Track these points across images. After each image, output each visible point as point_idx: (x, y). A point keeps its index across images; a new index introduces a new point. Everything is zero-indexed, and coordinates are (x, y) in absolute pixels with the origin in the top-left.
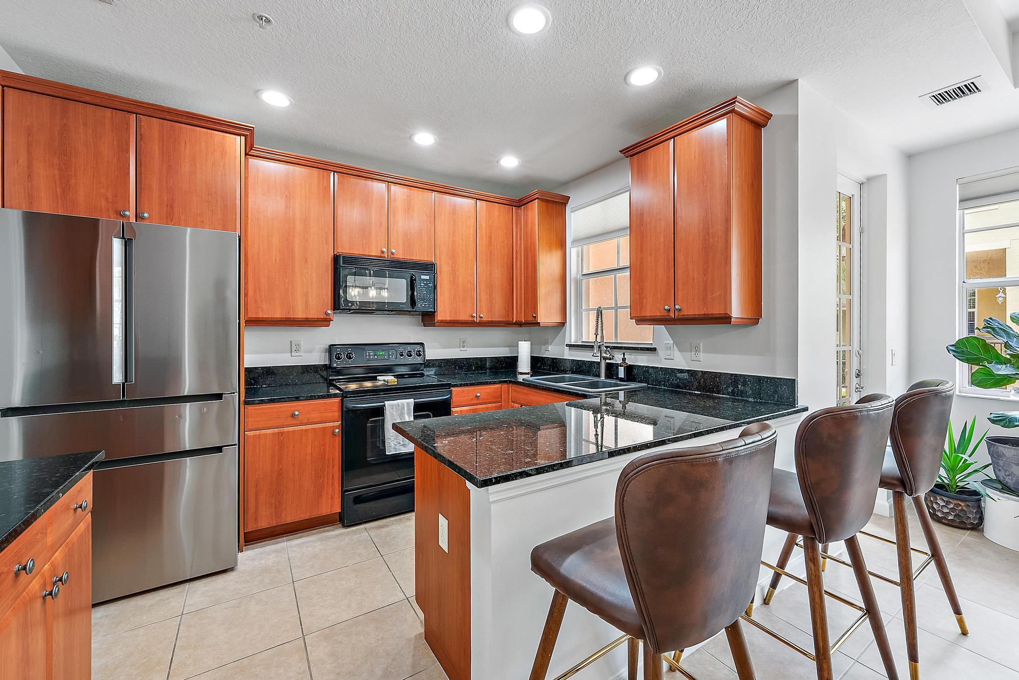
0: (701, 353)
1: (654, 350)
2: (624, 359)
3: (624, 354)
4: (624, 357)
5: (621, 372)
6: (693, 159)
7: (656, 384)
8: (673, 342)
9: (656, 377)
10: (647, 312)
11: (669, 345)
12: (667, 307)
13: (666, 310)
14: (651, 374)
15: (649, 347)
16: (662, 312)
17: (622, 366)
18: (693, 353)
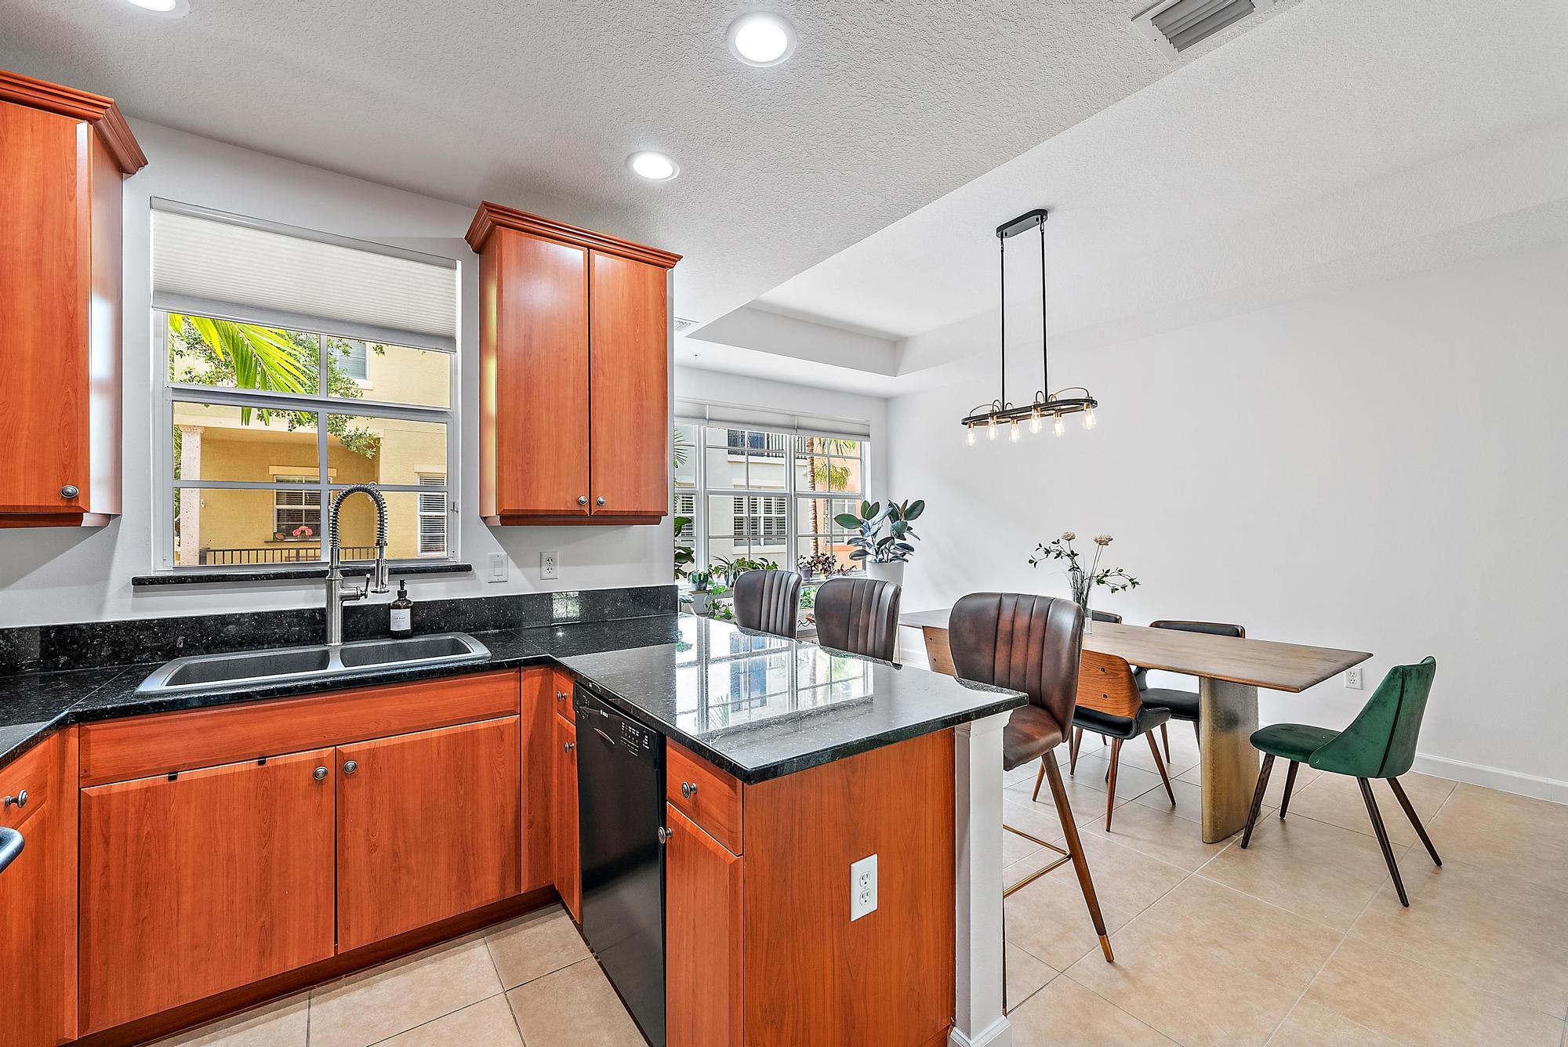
0: (558, 567)
1: (468, 568)
2: (402, 594)
3: (402, 583)
4: (402, 588)
5: (401, 620)
6: (621, 297)
7: (476, 629)
8: (506, 553)
9: (476, 615)
10: (543, 502)
11: (499, 559)
12: (582, 498)
13: (580, 503)
14: (464, 613)
15: (454, 564)
16: (569, 505)
17: (399, 607)
18: (544, 568)
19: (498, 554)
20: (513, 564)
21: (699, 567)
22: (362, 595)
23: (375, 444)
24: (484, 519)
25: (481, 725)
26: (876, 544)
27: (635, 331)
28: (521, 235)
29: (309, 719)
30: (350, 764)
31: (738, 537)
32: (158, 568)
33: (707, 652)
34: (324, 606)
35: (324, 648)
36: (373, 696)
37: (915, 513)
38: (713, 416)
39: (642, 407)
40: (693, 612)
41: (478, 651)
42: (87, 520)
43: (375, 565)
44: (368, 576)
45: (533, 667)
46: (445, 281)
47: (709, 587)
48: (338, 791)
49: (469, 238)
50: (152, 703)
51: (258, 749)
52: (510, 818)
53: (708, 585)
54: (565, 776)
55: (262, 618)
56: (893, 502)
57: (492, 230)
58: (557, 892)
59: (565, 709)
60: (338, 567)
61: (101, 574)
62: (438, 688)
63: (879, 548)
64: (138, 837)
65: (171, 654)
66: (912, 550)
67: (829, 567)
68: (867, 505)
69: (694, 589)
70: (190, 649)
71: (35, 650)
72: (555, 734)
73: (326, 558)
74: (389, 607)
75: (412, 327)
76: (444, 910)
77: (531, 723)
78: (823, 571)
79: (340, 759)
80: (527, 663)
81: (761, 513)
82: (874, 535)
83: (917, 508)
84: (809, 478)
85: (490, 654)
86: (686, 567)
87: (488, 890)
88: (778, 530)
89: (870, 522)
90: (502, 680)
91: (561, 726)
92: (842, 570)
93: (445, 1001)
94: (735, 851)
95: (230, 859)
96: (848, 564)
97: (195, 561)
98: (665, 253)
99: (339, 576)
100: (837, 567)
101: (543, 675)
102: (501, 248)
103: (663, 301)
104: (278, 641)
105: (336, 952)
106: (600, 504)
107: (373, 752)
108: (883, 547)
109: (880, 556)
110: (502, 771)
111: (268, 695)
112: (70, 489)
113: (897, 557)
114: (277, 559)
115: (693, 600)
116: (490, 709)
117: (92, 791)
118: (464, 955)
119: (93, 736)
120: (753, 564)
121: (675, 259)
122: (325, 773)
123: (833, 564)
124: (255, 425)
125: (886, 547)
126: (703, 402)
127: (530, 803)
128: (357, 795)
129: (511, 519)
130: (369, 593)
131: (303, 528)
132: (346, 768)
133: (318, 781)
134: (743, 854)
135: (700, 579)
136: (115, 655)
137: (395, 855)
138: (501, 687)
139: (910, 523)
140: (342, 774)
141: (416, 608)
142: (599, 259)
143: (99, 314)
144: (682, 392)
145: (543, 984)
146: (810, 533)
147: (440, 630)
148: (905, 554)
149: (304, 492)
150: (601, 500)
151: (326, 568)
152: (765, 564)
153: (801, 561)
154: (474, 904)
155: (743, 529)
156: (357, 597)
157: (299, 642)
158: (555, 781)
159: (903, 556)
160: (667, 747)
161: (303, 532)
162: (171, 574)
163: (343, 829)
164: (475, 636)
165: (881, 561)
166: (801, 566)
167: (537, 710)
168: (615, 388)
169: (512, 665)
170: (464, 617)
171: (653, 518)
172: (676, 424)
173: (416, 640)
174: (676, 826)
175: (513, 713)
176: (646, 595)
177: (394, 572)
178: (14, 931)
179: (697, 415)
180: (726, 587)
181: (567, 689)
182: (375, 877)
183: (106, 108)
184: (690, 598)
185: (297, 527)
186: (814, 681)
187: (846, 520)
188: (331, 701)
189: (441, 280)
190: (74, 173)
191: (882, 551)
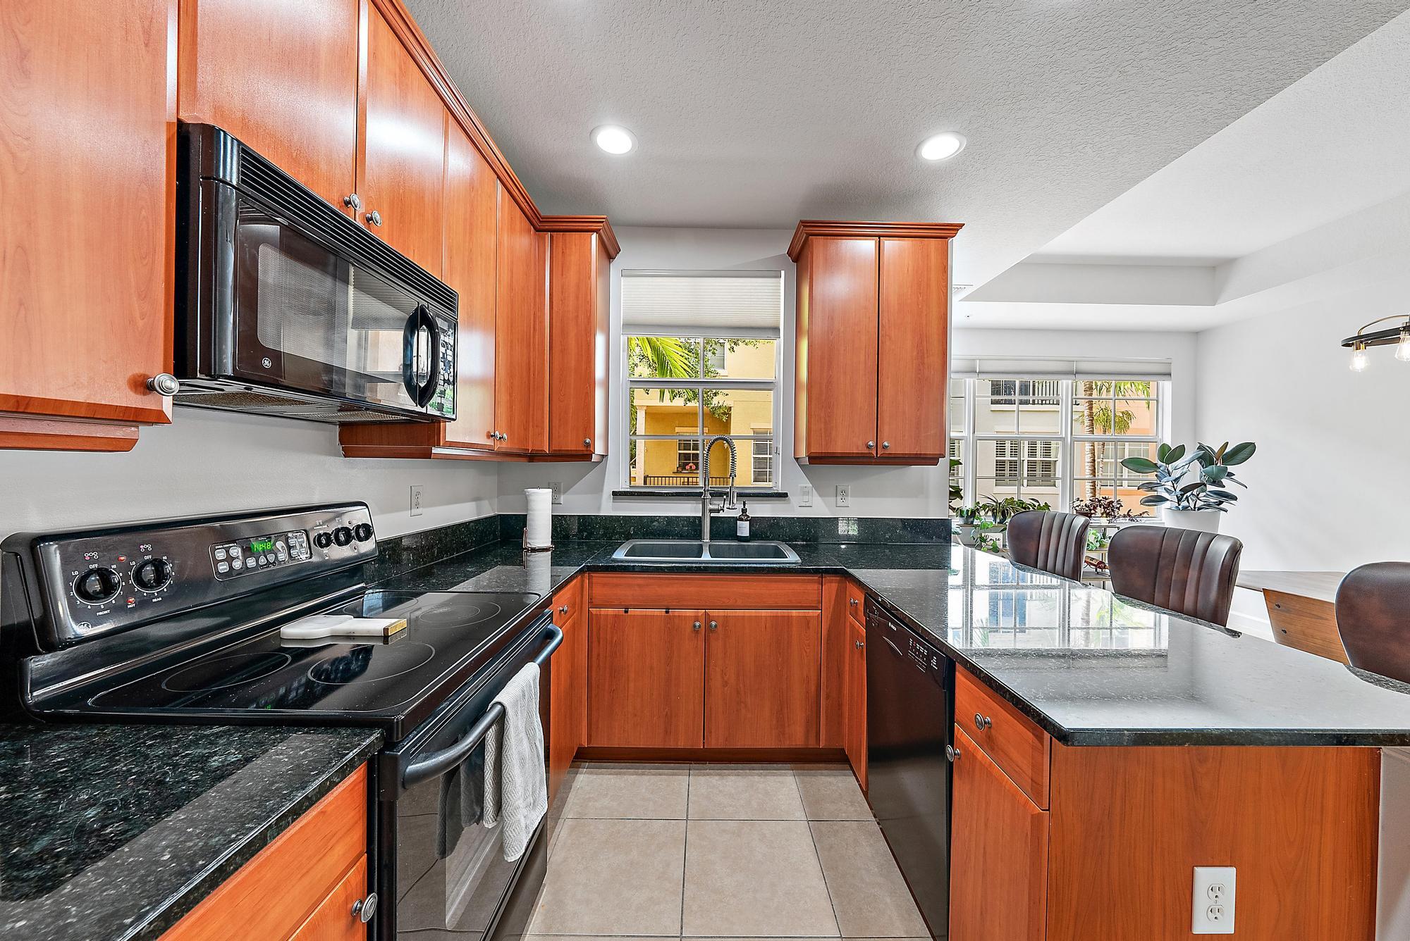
0: (849, 498)
1: (785, 495)
2: (744, 511)
3: (744, 504)
4: (744, 507)
5: (744, 529)
6: (906, 272)
7: (790, 540)
8: (811, 485)
9: (790, 530)
10: (839, 448)
11: (806, 490)
12: (871, 443)
13: (869, 447)
14: (783, 527)
15: (776, 492)
16: (860, 449)
17: (742, 520)
18: (839, 498)
19: (805, 485)
20: (817, 495)
21: (967, 504)
22: (721, 510)
23: (728, 412)
24: (797, 459)
25: (794, 613)
26: (1178, 490)
27: (918, 298)
28: (827, 239)
29: (690, 589)
30: (713, 623)
31: (1000, 478)
32: (624, 486)
33: (973, 580)
34: (701, 515)
35: (700, 543)
36: (727, 580)
37: (1241, 456)
38: (983, 370)
39: (923, 364)
40: (961, 543)
41: (792, 558)
42: (594, 458)
43: (729, 490)
44: (725, 497)
45: (831, 575)
46: (774, 288)
47: (976, 522)
48: (707, 640)
49: (789, 253)
50: (618, 566)
51: (665, 603)
52: (813, 688)
53: (975, 520)
54: (855, 667)
55: (670, 520)
56: (1205, 444)
57: (807, 239)
58: (847, 756)
59: (856, 613)
60: (708, 490)
61: (598, 489)
62: (766, 581)
63: (1182, 495)
64: (612, 641)
65: (628, 537)
66: (1235, 498)
67: (1113, 510)
68: (1167, 449)
69: (961, 523)
70: (636, 536)
71: (575, 528)
72: (848, 630)
73: (701, 484)
74: (736, 519)
75: (753, 324)
76: (767, 741)
77: (829, 619)
78: (1105, 515)
79: (708, 619)
80: (827, 571)
81: (1025, 457)
82: (1177, 480)
83: (1244, 452)
84: (1087, 423)
85: (800, 561)
86: (956, 503)
87: (797, 738)
88: (1044, 472)
89: (1170, 467)
90: (809, 581)
91: (852, 626)
92: (1129, 516)
93: (767, 809)
94: (1039, 804)
95: (652, 668)
96: (1137, 509)
97: (642, 483)
98: (948, 225)
99: (709, 497)
100: (1123, 511)
101: (839, 583)
102: (812, 253)
103: (945, 269)
104: (677, 535)
105: (704, 746)
106: (885, 447)
107: (726, 617)
108: (1189, 494)
109: (1185, 503)
110: (808, 651)
111: (672, 570)
112: (588, 440)
113: (1209, 505)
114: (677, 483)
115: (960, 532)
116: (800, 603)
117: (593, 610)
118: (780, 779)
119: (594, 580)
120: (1023, 503)
121: (956, 228)
122: (700, 626)
123: (1119, 509)
124: (667, 402)
125: (1192, 494)
126: (973, 357)
127: (827, 681)
128: (717, 645)
129: (816, 459)
130: (725, 509)
131: (691, 464)
132: (711, 626)
133: (696, 631)
134: (1049, 810)
135: (967, 514)
136: (604, 535)
137: (738, 692)
138: (808, 587)
139: (1230, 469)
140: (709, 630)
141: (753, 521)
142: (888, 244)
143: (600, 340)
144: (959, 350)
145: (835, 827)
146: (1087, 477)
147: (767, 538)
148: (1221, 503)
149: (692, 442)
150: (886, 444)
151: (702, 491)
152: (1037, 504)
153: (1078, 503)
154: (786, 744)
155: (1007, 471)
156: (718, 511)
157: (687, 537)
158: (847, 668)
159: (1218, 505)
160: (957, 673)
161: (691, 467)
162: (628, 490)
163: (709, 667)
164: (790, 545)
165: (1185, 508)
166: (1077, 508)
167: (834, 608)
168: (901, 350)
169: (816, 571)
170: (782, 530)
171: (932, 460)
172: (952, 378)
173: (753, 544)
174: (965, 748)
175: (816, 608)
176: (922, 525)
177: (740, 495)
178: (563, 680)
179: (968, 370)
180: (994, 523)
181: (859, 598)
182: (726, 704)
183: (603, 222)
184: (958, 530)
185: (688, 464)
186: (1088, 622)
187: (1138, 464)
188: (704, 579)
189: (770, 288)
190: (590, 264)
191: (1187, 498)
